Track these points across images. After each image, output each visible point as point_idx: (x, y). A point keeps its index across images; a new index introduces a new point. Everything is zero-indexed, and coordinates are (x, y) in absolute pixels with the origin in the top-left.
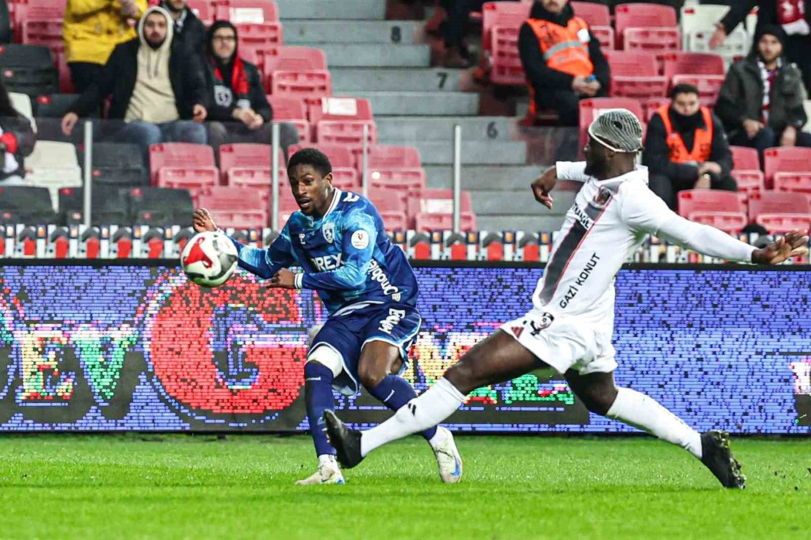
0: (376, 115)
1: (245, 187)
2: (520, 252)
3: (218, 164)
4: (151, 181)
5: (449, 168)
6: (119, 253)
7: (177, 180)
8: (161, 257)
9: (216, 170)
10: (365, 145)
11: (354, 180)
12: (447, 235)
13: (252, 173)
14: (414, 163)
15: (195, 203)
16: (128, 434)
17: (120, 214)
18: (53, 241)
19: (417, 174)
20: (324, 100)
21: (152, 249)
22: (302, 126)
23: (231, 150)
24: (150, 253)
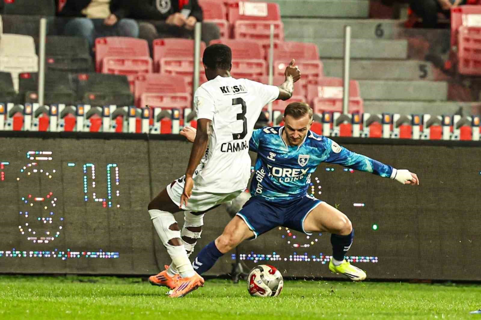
0: (283, 17)
1: (173, 74)
2: (397, 131)
3: (152, 55)
4: (96, 67)
5: (340, 61)
6: (66, 128)
7: (117, 68)
8: (100, 131)
9: (150, 60)
10: (272, 41)
11: (263, 70)
12: (337, 116)
13: (180, 62)
14: (314, 57)
15: (132, 87)
16: (68, 276)
17: (69, 95)
18: (11, 116)
19: (316, 66)
20: (241, 4)
21: (93, 125)
22: (222, 25)
23: (163, 44)
24: (91, 128)
